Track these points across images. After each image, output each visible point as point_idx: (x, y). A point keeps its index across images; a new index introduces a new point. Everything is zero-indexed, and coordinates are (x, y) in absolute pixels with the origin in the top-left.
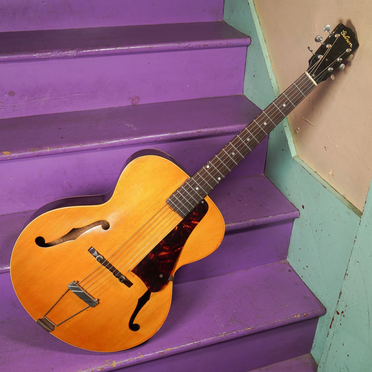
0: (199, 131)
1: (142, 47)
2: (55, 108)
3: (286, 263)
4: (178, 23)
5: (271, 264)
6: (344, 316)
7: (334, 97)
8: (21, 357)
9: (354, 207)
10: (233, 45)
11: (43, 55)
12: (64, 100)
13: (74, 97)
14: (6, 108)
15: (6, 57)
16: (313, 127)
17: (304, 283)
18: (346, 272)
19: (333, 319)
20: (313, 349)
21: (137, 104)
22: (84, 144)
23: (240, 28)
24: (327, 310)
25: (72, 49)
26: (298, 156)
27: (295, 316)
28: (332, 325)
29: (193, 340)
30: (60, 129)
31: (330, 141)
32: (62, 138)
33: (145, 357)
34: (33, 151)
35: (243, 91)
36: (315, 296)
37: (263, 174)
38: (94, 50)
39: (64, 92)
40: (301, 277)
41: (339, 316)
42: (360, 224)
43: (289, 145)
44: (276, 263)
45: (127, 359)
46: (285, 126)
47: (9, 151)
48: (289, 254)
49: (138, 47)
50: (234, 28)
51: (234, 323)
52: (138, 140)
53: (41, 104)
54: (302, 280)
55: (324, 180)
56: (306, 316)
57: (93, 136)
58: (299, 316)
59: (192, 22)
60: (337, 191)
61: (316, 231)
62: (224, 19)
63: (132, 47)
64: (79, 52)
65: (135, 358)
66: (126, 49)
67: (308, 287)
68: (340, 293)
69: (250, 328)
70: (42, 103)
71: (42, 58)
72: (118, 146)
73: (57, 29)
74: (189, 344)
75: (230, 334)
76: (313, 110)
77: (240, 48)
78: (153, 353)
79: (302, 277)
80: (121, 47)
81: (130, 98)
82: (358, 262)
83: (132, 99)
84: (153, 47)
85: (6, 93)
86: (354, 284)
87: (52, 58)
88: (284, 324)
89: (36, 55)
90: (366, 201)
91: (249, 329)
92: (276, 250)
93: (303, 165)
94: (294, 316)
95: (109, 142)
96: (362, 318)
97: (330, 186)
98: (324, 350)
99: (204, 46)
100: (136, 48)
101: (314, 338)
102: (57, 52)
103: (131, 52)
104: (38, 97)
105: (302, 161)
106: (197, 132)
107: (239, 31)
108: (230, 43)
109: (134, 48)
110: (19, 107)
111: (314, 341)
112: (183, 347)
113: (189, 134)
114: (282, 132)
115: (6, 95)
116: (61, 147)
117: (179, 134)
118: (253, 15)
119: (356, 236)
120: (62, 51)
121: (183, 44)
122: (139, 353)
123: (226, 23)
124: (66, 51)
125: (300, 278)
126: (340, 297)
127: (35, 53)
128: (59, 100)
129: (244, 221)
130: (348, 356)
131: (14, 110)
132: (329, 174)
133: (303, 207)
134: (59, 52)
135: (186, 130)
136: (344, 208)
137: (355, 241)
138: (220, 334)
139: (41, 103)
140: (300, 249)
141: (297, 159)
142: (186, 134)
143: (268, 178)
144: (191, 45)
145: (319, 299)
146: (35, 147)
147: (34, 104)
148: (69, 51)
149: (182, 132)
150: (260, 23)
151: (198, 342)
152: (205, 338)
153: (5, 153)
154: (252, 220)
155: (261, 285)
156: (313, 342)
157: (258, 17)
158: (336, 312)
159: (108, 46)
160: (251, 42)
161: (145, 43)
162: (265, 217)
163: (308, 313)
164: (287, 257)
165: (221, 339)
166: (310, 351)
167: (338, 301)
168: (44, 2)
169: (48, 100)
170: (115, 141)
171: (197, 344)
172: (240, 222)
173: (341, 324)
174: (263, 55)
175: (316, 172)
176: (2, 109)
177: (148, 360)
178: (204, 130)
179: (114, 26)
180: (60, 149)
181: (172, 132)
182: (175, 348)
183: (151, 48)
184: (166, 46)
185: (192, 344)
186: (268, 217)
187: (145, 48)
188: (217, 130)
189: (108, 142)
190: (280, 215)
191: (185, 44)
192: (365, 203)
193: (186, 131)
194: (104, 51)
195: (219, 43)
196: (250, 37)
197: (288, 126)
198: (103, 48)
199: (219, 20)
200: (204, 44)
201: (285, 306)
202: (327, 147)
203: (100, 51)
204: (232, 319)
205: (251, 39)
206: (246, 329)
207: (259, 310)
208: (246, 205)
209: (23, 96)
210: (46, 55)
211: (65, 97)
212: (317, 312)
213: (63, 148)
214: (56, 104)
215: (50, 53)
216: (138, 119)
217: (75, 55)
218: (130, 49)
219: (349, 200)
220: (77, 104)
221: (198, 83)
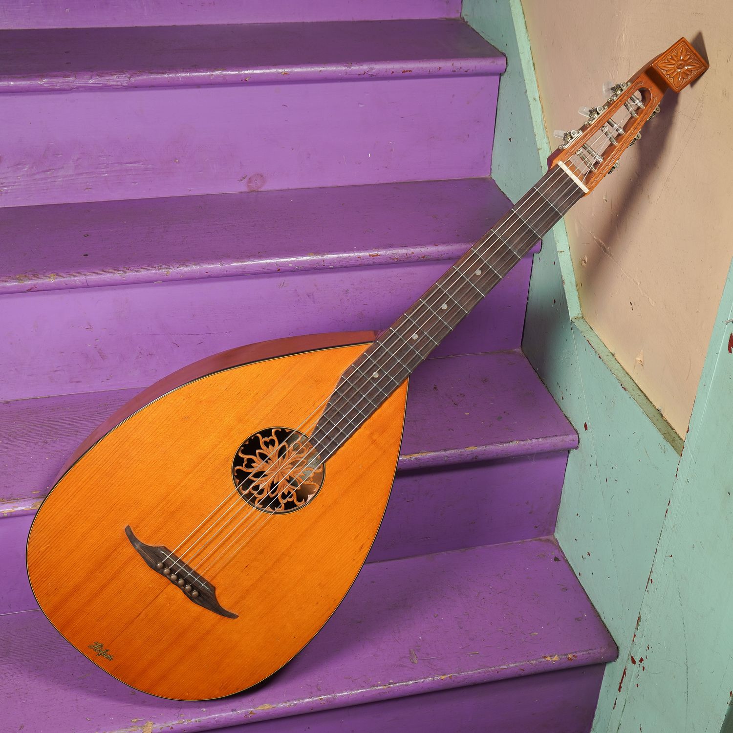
0: (374, 253)
1: (268, 71)
2: (87, 190)
3: (548, 540)
4: (363, 19)
5: (519, 543)
6: (644, 668)
7: (650, 197)
9: (677, 437)
10: (466, 71)
11: (59, 82)
12: (105, 176)
13: (126, 170)
16: (611, 258)
17: (583, 588)
18: (650, 576)
19: (625, 673)
21: (259, 190)
22: (128, 270)
23: (490, 35)
24: (620, 650)
25: (121, 70)
26: (583, 318)
27: (548, 658)
28: (622, 685)
29: (319, 691)
30: (88, 235)
31: (640, 290)
32: (87, 255)
33: (214, 718)
34: (19, 280)
35: (491, 169)
36: (600, 618)
37: (518, 350)
38: (166, 76)
39: (105, 158)
40: (577, 575)
41: (635, 667)
42: (676, 476)
43: (566, 292)
44: (530, 541)
45: (175, 720)
46: (561, 252)
48: (559, 524)
49: (259, 71)
50: (479, 34)
51: (413, 663)
52: (241, 266)
53: (57, 183)
54: (579, 581)
55: (628, 374)
56: (571, 660)
57: (150, 255)
58: (556, 658)
59: (393, 19)
60: (648, 399)
61: (606, 480)
62: (463, 15)
63: (247, 72)
64: (133, 79)
65: (193, 720)
66: (234, 74)
67: (588, 597)
68: (639, 619)
69: (445, 677)
70: (59, 181)
71: (56, 87)
72: (198, 279)
74: (311, 699)
75: (401, 685)
77: (485, 78)
78: (232, 713)
79: (580, 574)
80: (224, 70)
81: (245, 177)
82: (671, 556)
83: (248, 178)
84: (291, 72)
86: (663, 602)
87: (78, 89)
88: (523, 673)
89: (44, 82)
90: (688, 428)
91: (442, 677)
92: (530, 513)
93: (588, 337)
94: (545, 657)
95: (181, 269)
96: (674, 677)
97: (635, 388)
99: (403, 72)
100: (255, 74)
101: (596, 707)
102: (86, 77)
103: (244, 80)
104: (50, 168)
105: (591, 327)
106: (370, 256)
107: (488, 41)
108: (461, 68)
109: (250, 74)
110: (10, 187)
111: (597, 712)
112: (296, 704)
113: (352, 259)
114: (554, 263)
116: (80, 276)
117: (330, 259)
118: (512, 9)
119: (669, 502)
120: (97, 75)
121: (358, 67)
122: (204, 710)
123: (467, 22)
124: (107, 74)
125: (576, 577)
126: (638, 627)
127: (42, 76)
128: (94, 175)
129: (455, 449)
132: (636, 360)
133: (586, 427)
134: (91, 78)
135: (345, 251)
136: (656, 437)
137: (667, 510)
138: (379, 682)
139: (56, 180)
140: (577, 515)
141: (579, 324)
142: (345, 258)
143: (527, 357)
144: (374, 71)
145: (608, 627)
146: (26, 272)
147: (43, 181)
148: (112, 75)
149: (337, 254)
150: (526, 25)
151: (330, 696)
152: (346, 690)
154: (472, 449)
155: (489, 585)
156: (593, 715)
157: (524, 14)
158: (630, 657)
159: (196, 67)
160: (507, 67)
161: (275, 65)
162: (501, 443)
163: (578, 654)
164: (555, 529)
165: (379, 693)
167: (635, 635)
169: (72, 175)
170: (194, 267)
171: (327, 700)
172: (445, 450)
173: (637, 685)
174: (527, 96)
175: (613, 355)
177: (221, 726)
178: (385, 251)
180: (77, 279)
181: (316, 253)
182: (281, 705)
183: (286, 74)
184: (321, 71)
185: (316, 700)
186: (508, 442)
187: (273, 73)
188: (413, 253)
189: (178, 269)
190: (534, 441)
191: (361, 67)
192: (688, 432)
193: (344, 253)
194: (187, 77)
195: (436, 68)
196: (505, 56)
197: (567, 251)
198: (183, 72)
199: (453, 16)
200: (402, 68)
201: (532, 634)
202: (634, 303)
203: (178, 77)
204: (410, 653)
205: (507, 60)
206: (437, 678)
207: (473, 639)
208: (467, 414)
209: (19, 164)
210: (63, 82)
211: (108, 169)
212: (599, 653)
213: (83, 278)
214: (88, 183)
215: (71, 79)
216: (253, 222)
217: (125, 85)
218: (241, 75)
219: (669, 421)
220: (133, 184)
221: (392, 150)
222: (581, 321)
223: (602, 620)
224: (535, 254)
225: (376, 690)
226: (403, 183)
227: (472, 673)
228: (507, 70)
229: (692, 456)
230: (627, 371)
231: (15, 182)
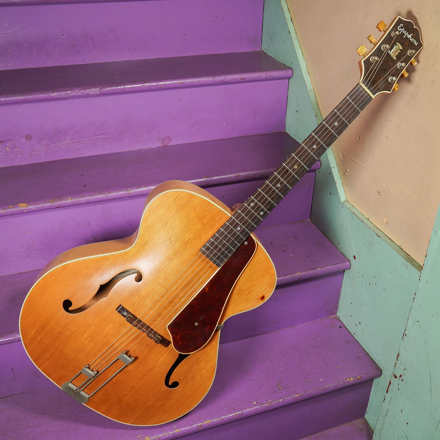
0: (238, 174)
1: (173, 82)
2: (77, 151)
3: (335, 318)
4: (212, 54)
5: (320, 320)
6: (402, 380)
7: (388, 137)
8: (43, 434)
9: (412, 260)
10: (273, 77)
11: (63, 94)
12: (87, 143)
13: (98, 139)
14: (23, 153)
15: (21, 98)
16: (364, 169)
17: (357, 341)
18: (404, 332)
19: (390, 383)
20: (367, 413)
21: (168, 145)
22: (110, 192)
23: (281, 58)
24: (383, 372)
25: (95, 86)
26: (347, 201)
27: (348, 380)
28: (388, 390)
29: (234, 410)
30: (83, 175)
31: (384, 185)
32: (85, 186)
33: (181, 431)
34: (52, 202)
35: (285, 127)
36: (369, 356)
37: (309, 220)
38: (119, 87)
39: (87, 133)
41: (397, 380)
42: (419, 280)
43: (338, 188)
44: (325, 319)
45: (161, 434)
46: (333, 168)
47: (26, 203)
48: (339, 309)
49: (168, 82)
50: (274, 59)
51: (280, 389)
54: (354, 337)
55: (378, 229)
56: (359, 379)
57: (119, 184)
58: (352, 379)
59: (228, 53)
60: (392, 241)
61: (370, 284)
62: (263, 49)
63: (161, 83)
64: (102, 90)
65: (170, 433)
66: (155, 85)
67: (361, 345)
68: (398, 355)
69: (298, 395)
70: (63, 147)
71: (61, 97)
73: (78, 64)
74: (231, 415)
75: (276, 402)
76: (363, 151)
77: (281, 81)
78: (190, 427)
79: (354, 333)
80: (150, 83)
81: (161, 139)
82: (418, 321)
83: (162, 139)
84: (184, 82)
85: (23, 137)
86: (414, 346)
87: (73, 97)
88: (336, 389)
89: (55, 94)
90: (426, 255)
91: (297, 396)
92: (325, 304)
93: (353, 211)
94: (346, 379)
95: (138, 190)
96: (422, 384)
97: (384, 235)
98: (380, 416)
99: (242, 79)
100: (166, 84)
101: (368, 402)
102: (77, 90)
103: (160, 88)
104: (58, 141)
105: (353, 206)
106: (236, 176)
107: (280, 61)
108: (270, 76)
109: (163, 84)
110: (37, 152)
111: (369, 404)
112: (223, 418)
113: (226, 178)
114: (330, 174)
115: (23, 139)
116: (84, 197)
117: (215, 179)
118: (294, 44)
119: (415, 293)
120: (83, 89)
121: (218, 78)
122: (175, 427)
123: (265, 53)
124: (88, 88)
125: (352, 335)
126: (398, 359)
127: (54, 92)
128: (81, 143)
129: (290, 275)
130: (407, 424)
131: (32, 155)
132: (383, 221)
133: (355, 257)
134: (80, 91)
136: (401, 260)
137: (414, 298)
138: (265, 402)
139: (61, 147)
140: (351, 303)
141: (346, 204)
142: (223, 178)
143: (314, 224)
144: (227, 79)
145: (374, 359)
146: (55, 197)
147: (54, 148)
148: (91, 89)
149: (218, 176)
150: (302, 53)
151: (240, 412)
152: (248, 408)
153: (21, 205)
154: (298, 274)
155: (309, 344)
156: (367, 406)
157: (300, 47)
158: (393, 375)
159: (134, 82)
160: (293, 74)
161: (176, 79)
162: (312, 269)
163: (362, 376)
164: (337, 311)
165: (266, 408)
166: (365, 415)
167: (396, 364)
168: (63, 35)
169: (69, 144)
170: (144, 189)
171: (239, 414)
172: (285, 276)
173: (399, 389)
174: (307, 89)
175: (368, 219)
176: (18, 154)
177: (185, 435)
178: (243, 173)
179: (142, 58)
180: (83, 199)
181: (208, 177)
182: (215, 420)
183: (182, 83)
184: (199, 81)
185: (234, 415)
186: (316, 269)
187: (175, 83)
188: (257, 173)
189: (136, 190)
190: (329, 267)
191: (220, 78)
192: (426, 257)
193: (222, 176)
194: (130, 88)
195: (257, 76)
196: (292, 69)
197: (336, 167)
198: (128, 85)
199: (257, 50)
200: (241, 77)
201: (337, 368)
202: (381, 192)
203: (126, 88)
204: (277, 385)
205: (293, 71)
206: (294, 396)
207: (308, 374)
208: (291, 256)
209: (41, 139)
210: (65, 94)
211: (89, 139)
212: (372, 374)
213: (86, 198)
214: (78, 147)
215: (69, 92)
216: (170, 162)
217: (98, 93)
218: (158, 85)
219: (406, 252)
220: (102, 146)
221: (235, 120)
222: (347, 203)
223: (370, 357)
224: (317, 170)
225: (264, 406)
226: (242, 137)
227: (311, 391)
228: (293, 76)
229: (429, 269)
230: (378, 227)
231: (39, 149)
